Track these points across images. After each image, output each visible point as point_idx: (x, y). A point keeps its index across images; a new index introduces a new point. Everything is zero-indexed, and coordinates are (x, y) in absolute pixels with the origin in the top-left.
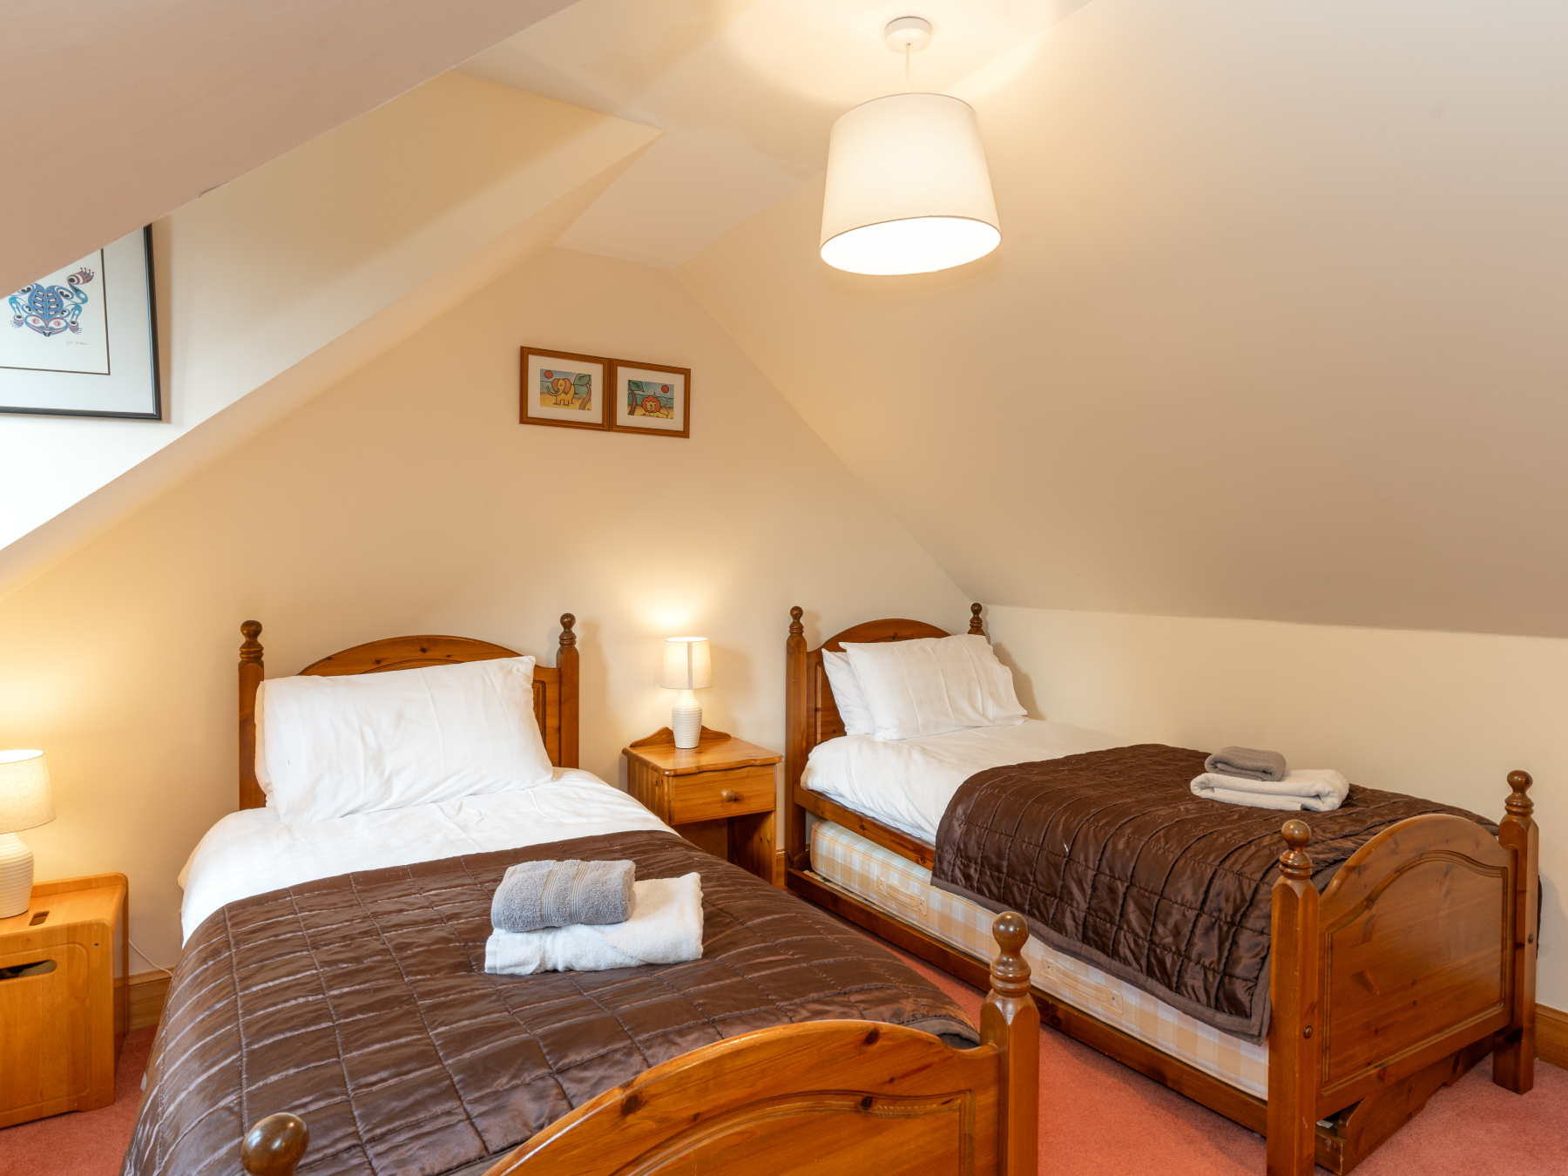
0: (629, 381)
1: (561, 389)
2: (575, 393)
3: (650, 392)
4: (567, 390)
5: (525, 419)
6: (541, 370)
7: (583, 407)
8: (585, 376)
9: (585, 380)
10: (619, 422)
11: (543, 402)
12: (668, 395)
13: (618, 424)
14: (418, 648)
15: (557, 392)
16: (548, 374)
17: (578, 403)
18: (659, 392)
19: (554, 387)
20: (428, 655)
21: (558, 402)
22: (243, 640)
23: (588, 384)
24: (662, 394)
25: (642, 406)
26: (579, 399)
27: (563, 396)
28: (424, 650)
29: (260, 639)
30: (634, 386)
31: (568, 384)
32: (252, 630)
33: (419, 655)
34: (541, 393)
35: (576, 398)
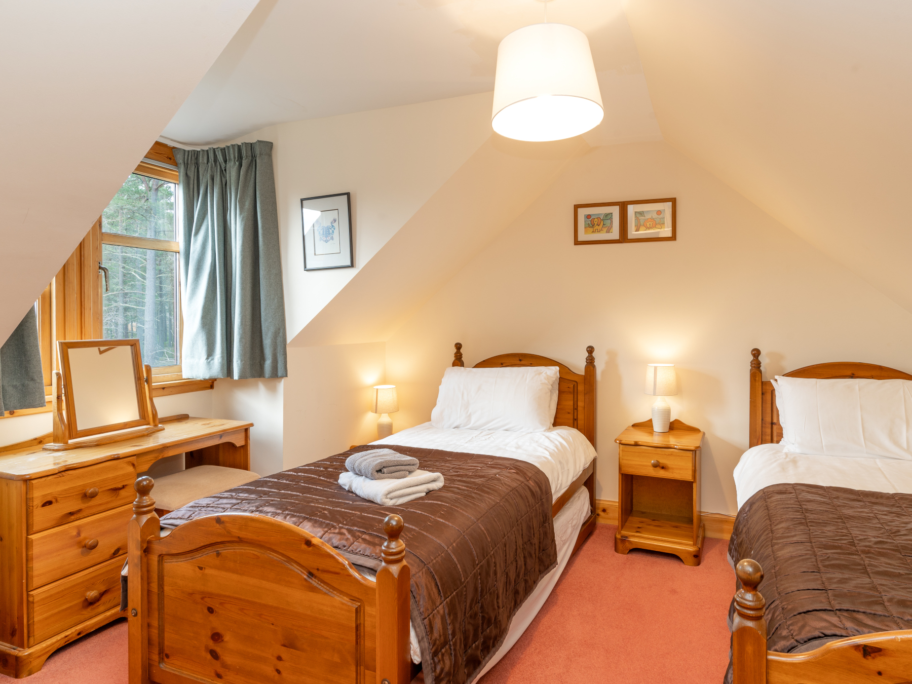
0: (636, 212)
1: (596, 223)
2: (604, 225)
3: (648, 216)
4: (599, 224)
5: (577, 243)
6: (585, 215)
7: (608, 232)
8: (609, 214)
9: (609, 216)
10: (630, 237)
11: (586, 232)
12: (661, 216)
13: (629, 238)
14: (518, 359)
15: (593, 226)
16: (588, 217)
17: (605, 230)
18: (655, 216)
19: (592, 222)
20: (522, 362)
21: (594, 231)
22: (455, 350)
23: (611, 219)
24: (657, 216)
25: (644, 225)
26: (606, 227)
27: (597, 227)
28: (520, 360)
29: (461, 351)
30: (639, 214)
31: (600, 220)
32: (458, 346)
33: (518, 362)
34: (585, 228)
35: (604, 227)
